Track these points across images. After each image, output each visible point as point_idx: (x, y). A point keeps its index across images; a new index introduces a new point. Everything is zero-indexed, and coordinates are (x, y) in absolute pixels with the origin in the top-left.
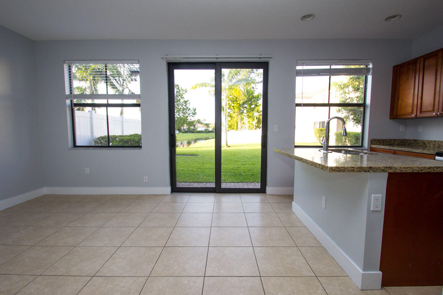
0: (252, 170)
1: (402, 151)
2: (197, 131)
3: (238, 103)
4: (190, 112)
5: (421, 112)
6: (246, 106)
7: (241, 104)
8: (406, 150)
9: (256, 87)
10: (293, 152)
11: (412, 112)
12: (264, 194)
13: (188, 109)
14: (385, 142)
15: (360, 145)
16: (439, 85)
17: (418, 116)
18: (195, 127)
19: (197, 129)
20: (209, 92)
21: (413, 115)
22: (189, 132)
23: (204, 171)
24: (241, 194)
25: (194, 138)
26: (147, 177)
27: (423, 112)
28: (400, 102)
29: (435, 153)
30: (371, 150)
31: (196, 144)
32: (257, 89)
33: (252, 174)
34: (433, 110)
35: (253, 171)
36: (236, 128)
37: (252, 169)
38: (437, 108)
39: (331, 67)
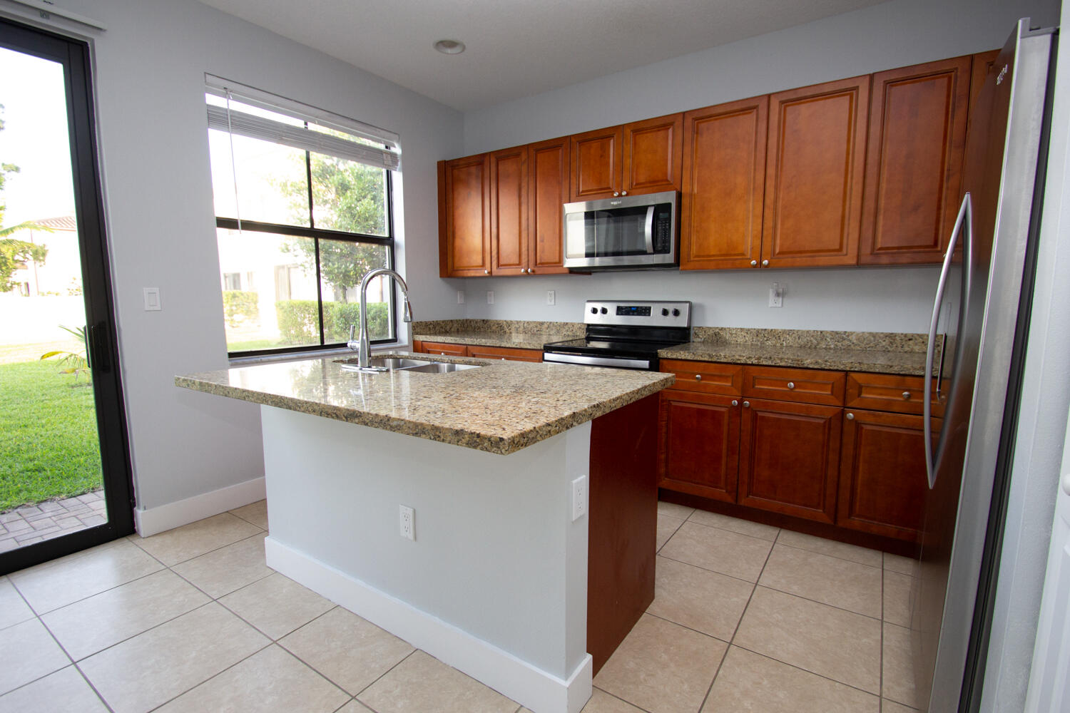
0: (28, 451)
1: (481, 346)
5: (498, 265)
8: (488, 344)
10: (226, 377)
11: (483, 265)
14: (437, 328)
15: (390, 337)
16: (526, 215)
17: (493, 274)
21: (486, 272)
27: (502, 266)
28: (458, 242)
29: (542, 347)
30: (415, 350)
33: (31, 465)
34: (519, 264)
35: (31, 455)
37: (24, 448)
38: (526, 260)
39: (306, 124)
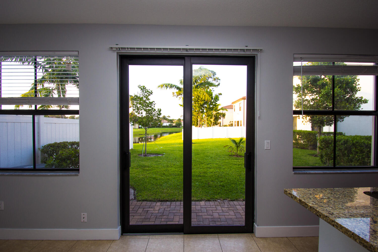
0: (221, 178)
2: (162, 126)
3: (199, 104)
4: (155, 113)
6: (206, 106)
7: (202, 104)
9: (213, 90)
12: (252, 234)
13: (153, 110)
18: (161, 123)
19: (162, 124)
20: (173, 93)
22: (156, 127)
23: (168, 179)
24: (220, 235)
25: (160, 132)
26: (86, 214)
31: (162, 138)
32: (214, 91)
33: (222, 184)
35: (222, 180)
36: (196, 124)
37: (220, 176)
39: (334, 63)
